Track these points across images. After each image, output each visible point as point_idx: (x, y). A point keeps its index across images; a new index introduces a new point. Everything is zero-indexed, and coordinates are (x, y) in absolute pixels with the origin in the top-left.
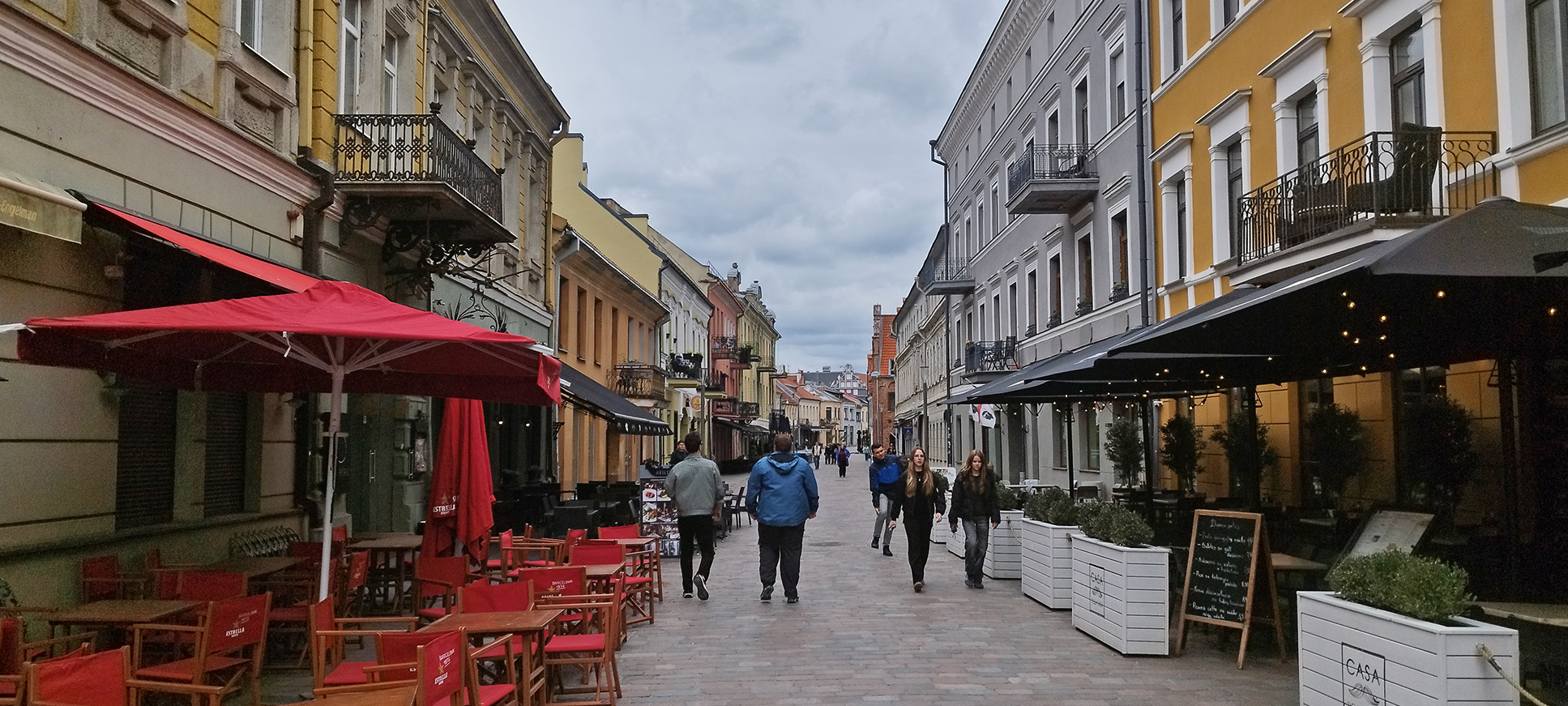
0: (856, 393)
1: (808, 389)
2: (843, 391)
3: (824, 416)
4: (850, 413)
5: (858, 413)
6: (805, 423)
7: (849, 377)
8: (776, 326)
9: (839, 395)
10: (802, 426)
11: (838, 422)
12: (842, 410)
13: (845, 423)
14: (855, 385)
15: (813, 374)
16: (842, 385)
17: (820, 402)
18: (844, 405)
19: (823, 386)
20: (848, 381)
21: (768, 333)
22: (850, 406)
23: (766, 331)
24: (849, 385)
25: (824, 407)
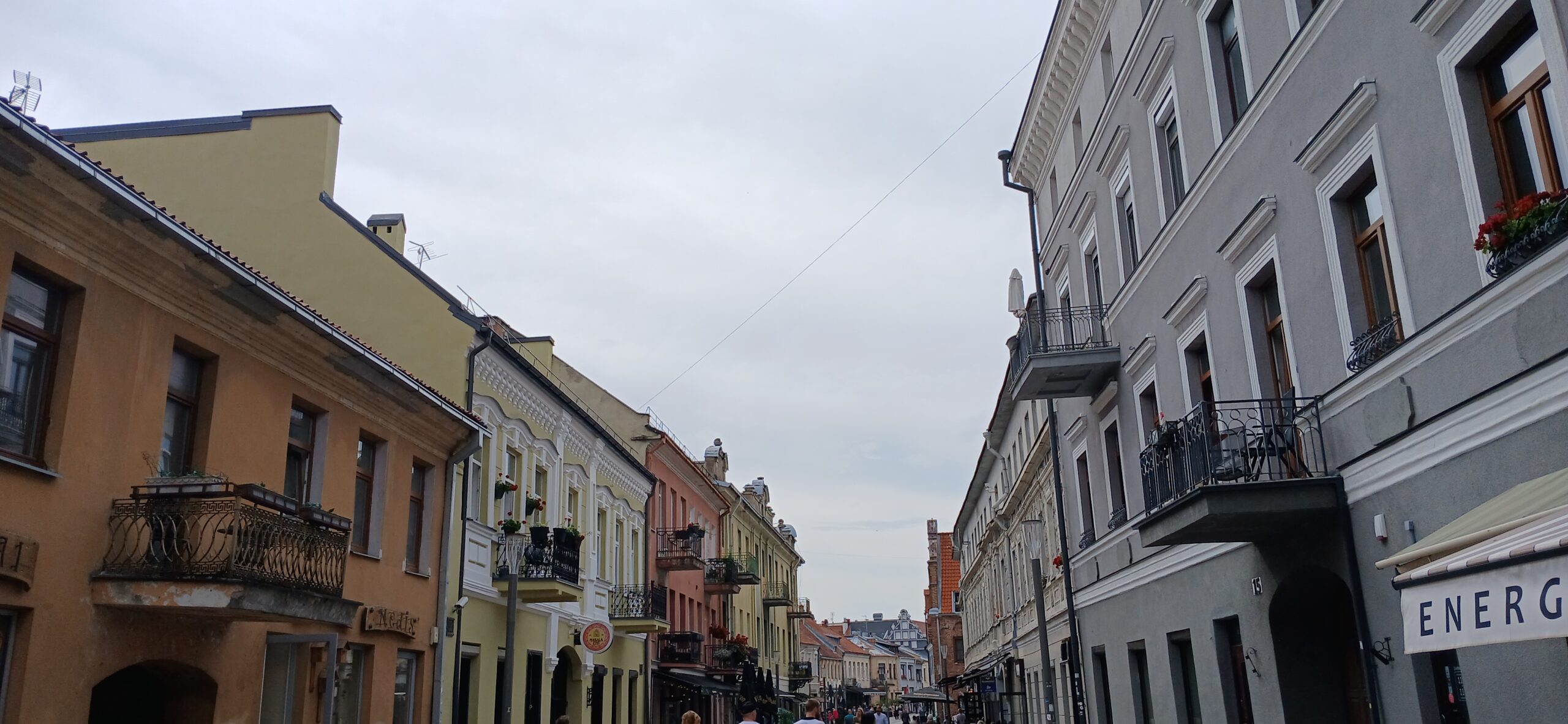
0: (914, 645)
1: (855, 641)
2: (899, 644)
3: (875, 676)
4: (908, 671)
5: (918, 671)
6: (851, 684)
7: (905, 626)
8: (798, 548)
9: (894, 649)
10: (848, 687)
11: (894, 682)
12: (899, 667)
13: (903, 684)
14: (913, 635)
15: (862, 623)
16: (898, 636)
17: (870, 657)
18: (902, 660)
19: (874, 637)
20: (905, 631)
21: (784, 554)
22: (908, 662)
23: (779, 549)
24: (906, 636)
25: (876, 664)
